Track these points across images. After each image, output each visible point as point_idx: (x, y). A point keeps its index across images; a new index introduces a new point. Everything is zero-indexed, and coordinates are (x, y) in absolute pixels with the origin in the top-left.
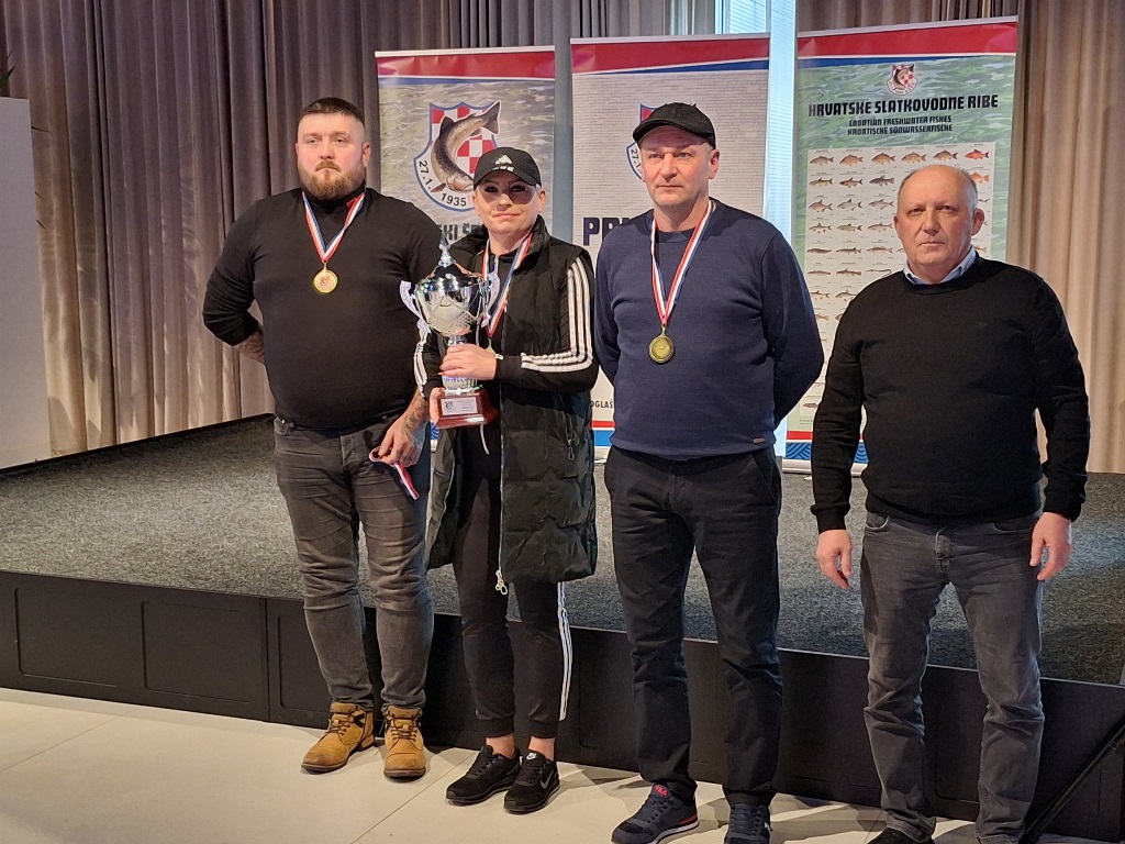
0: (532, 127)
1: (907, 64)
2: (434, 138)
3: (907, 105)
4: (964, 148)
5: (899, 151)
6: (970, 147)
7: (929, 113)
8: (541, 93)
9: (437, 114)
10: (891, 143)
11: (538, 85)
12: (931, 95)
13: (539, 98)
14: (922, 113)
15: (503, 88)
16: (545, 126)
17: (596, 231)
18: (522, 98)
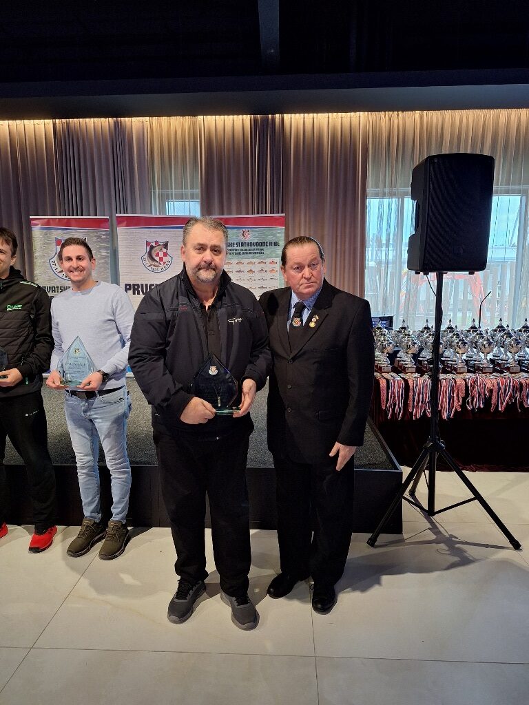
0: (100, 248)
1: (247, 230)
2: (58, 252)
3: (248, 244)
4: (268, 260)
5: (245, 261)
6: (271, 260)
7: (256, 247)
8: (104, 235)
9: (58, 242)
10: (243, 258)
11: (103, 232)
12: (256, 241)
13: (103, 237)
14: (253, 247)
15: (88, 232)
16: (106, 248)
17: (130, 289)
18: (95, 236)
